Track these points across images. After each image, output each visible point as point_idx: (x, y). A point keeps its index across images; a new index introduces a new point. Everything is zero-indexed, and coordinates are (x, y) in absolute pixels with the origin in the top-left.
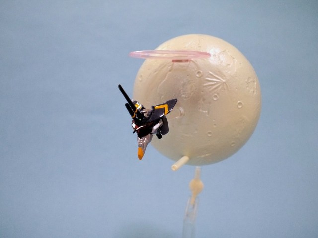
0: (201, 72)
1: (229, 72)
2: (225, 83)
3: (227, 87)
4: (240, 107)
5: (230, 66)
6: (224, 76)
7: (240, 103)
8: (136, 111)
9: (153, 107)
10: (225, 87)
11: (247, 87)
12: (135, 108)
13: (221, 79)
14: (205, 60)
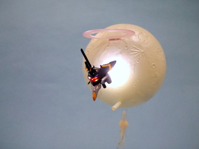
0: (128, 46)
1: (146, 46)
2: (143, 52)
3: (145, 55)
4: (154, 67)
5: (146, 42)
6: (143, 48)
7: (154, 65)
8: (91, 68)
9: (101, 66)
10: (144, 55)
11: (157, 54)
12: (91, 66)
13: (141, 50)
14: (130, 38)
